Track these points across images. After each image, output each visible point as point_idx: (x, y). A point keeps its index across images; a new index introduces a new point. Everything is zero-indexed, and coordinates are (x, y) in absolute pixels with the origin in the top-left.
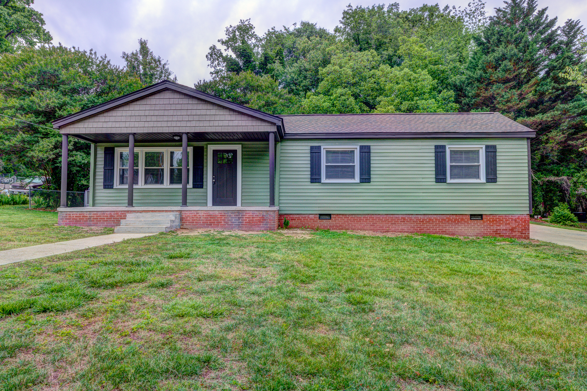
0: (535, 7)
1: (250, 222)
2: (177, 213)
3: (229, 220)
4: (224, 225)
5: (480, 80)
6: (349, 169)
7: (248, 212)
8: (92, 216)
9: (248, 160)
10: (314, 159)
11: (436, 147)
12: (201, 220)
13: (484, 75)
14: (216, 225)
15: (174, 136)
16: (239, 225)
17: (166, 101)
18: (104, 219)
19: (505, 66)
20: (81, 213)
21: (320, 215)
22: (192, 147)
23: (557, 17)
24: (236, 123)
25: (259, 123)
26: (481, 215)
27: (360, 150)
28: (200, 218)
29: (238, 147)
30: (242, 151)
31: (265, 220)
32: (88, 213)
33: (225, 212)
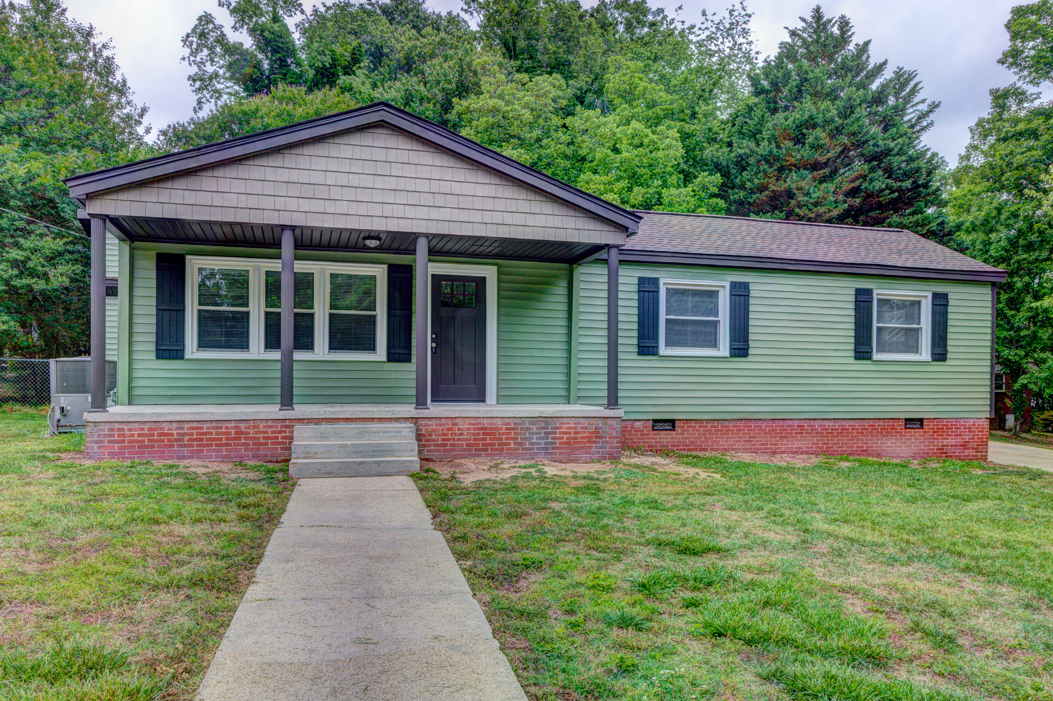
0: (850, 36)
1: (569, 443)
2: (408, 425)
3: (525, 439)
4: (515, 449)
5: (768, 159)
6: (708, 329)
7: (565, 420)
8: (186, 434)
9: (513, 301)
10: (646, 305)
11: (858, 292)
12: (464, 440)
13: (775, 150)
14: (497, 450)
15: (365, 238)
16: (547, 449)
17: (379, 154)
18: (221, 439)
19: (816, 138)
20: (153, 425)
21: (655, 421)
22: (385, 267)
23: (886, 61)
24: (541, 221)
25: (590, 224)
26: (921, 420)
27: (731, 291)
28: (461, 434)
29: (489, 272)
30: (499, 281)
31: (601, 437)
32: (175, 425)
33: (516, 421)
